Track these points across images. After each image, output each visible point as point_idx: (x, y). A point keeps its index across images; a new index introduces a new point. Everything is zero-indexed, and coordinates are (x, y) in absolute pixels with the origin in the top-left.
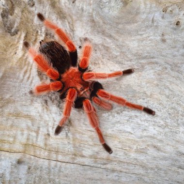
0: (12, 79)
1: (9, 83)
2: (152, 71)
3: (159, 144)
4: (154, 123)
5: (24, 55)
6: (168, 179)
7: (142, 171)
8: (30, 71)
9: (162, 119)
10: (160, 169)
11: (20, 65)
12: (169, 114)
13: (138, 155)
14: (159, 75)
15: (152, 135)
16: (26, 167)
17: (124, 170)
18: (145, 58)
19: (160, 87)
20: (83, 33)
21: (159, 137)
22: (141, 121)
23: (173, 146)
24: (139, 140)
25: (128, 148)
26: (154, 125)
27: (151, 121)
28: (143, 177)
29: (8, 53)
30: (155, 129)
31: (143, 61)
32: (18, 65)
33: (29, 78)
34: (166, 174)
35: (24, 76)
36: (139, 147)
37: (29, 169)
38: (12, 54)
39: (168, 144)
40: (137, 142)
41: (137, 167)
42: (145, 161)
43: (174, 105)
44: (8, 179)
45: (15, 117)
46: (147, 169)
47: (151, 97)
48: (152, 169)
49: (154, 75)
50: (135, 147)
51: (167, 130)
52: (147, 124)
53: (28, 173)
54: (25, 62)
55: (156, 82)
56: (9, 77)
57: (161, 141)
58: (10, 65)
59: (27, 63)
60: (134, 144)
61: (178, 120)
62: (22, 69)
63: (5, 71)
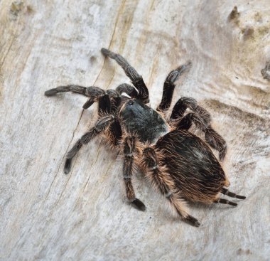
0: (203, 69)
1: (199, 65)
2: (195, 239)
3: (83, 227)
4: (116, 226)
5: (234, 86)
6: (31, 231)
7: (50, 202)
8: (212, 92)
9: (119, 238)
10: (47, 224)
11: (221, 80)
12: (126, 247)
13: (73, 200)
14: (188, 246)
15: (98, 222)
16: (85, 68)
17: (56, 181)
18: (216, 230)
19: (169, 243)
20: (262, 168)
21: (93, 230)
22: (122, 213)
23: (77, 243)
24: (95, 206)
25: (86, 189)
26: (113, 226)
27: (119, 224)
28: (41, 202)
29: (239, 66)
30: (107, 226)
31: (211, 229)
32: (222, 77)
33: (203, 89)
34: (39, 230)
35: (206, 84)
36: (85, 203)
37: (82, 71)
38: (237, 71)
39: (81, 238)
40: (93, 203)
41: (57, 197)
42: (63, 207)
43: (139, 255)
44: (73, 46)
45: (152, 67)
46: (51, 208)
47: (155, 229)
48: (51, 214)
49: (188, 240)
50: (86, 198)
51: (103, 240)
52: (116, 218)
53: (77, 70)
54: (225, 88)
55: (177, 240)
56: (206, 66)
57: (88, 230)
58: (222, 67)
59: (224, 90)
60: (90, 199)
61: (114, 255)
62: (216, 82)
63: (214, 61)
